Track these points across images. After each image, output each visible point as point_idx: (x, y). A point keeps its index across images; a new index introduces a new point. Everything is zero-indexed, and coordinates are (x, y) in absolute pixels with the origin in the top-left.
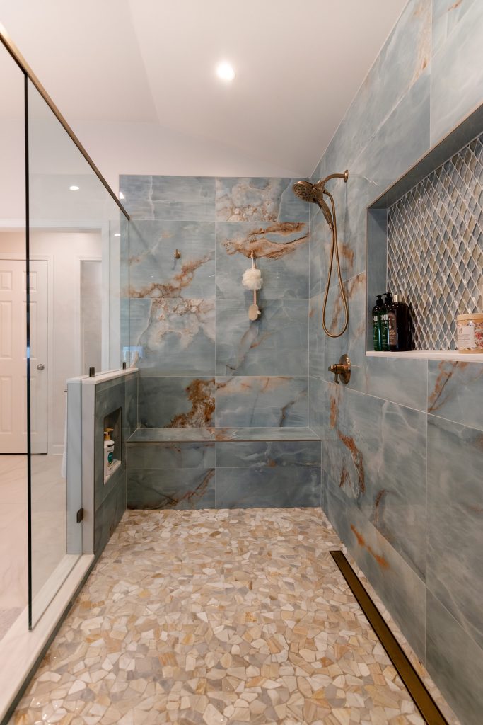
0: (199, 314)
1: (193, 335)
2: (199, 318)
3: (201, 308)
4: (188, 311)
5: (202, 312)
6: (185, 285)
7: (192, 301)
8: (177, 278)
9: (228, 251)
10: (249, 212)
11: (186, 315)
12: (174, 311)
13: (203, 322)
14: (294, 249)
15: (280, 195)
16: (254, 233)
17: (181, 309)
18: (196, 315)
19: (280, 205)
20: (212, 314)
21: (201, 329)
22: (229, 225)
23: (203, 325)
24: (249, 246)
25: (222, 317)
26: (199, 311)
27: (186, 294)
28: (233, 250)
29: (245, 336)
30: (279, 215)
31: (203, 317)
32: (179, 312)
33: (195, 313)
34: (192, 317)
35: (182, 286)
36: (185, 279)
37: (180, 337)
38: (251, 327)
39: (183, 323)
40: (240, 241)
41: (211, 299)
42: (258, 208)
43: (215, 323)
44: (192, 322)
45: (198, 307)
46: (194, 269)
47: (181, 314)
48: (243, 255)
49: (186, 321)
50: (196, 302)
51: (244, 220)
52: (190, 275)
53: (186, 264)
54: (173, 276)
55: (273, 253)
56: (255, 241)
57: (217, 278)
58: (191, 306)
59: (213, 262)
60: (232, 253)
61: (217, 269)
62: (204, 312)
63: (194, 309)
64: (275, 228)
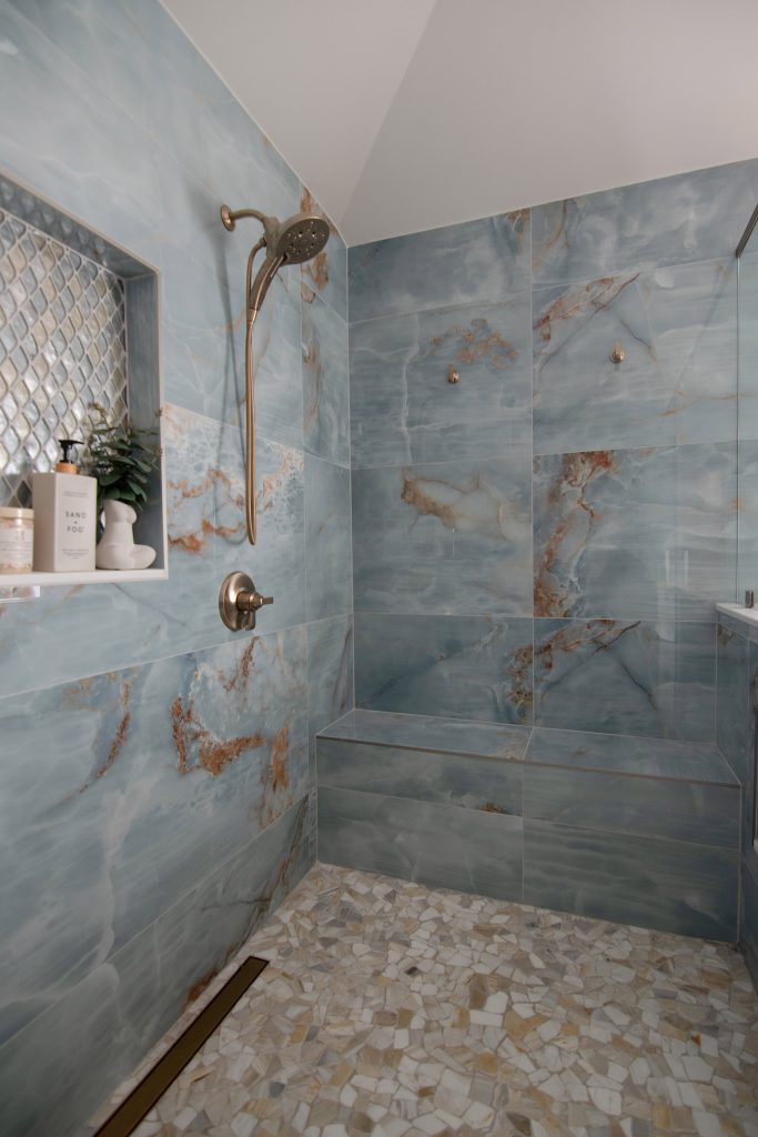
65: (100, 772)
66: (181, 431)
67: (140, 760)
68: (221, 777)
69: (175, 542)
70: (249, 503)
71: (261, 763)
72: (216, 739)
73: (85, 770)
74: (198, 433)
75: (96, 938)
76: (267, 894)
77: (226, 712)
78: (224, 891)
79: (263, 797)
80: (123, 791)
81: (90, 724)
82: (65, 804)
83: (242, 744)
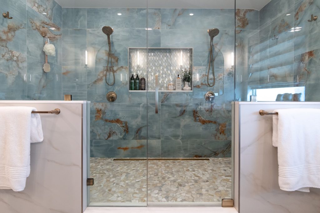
0: (18, 62)
1: (15, 76)
2: (18, 65)
3: (20, 58)
4: (11, 59)
5: (20, 62)
6: (10, 40)
7: (14, 52)
8: (5, 33)
9: (33, 27)
10: (42, 9)
11: (10, 62)
12: (3, 56)
13: (20, 68)
14: (57, 39)
15: (53, 9)
16: (43, 23)
17: (7, 56)
18: (17, 63)
19: (53, 14)
20: (25, 64)
21: (19, 73)
22: (33, 11)
23: (20, 71)
24: (42, 29)
25: (30, 68)
26: (18, 61)
27: (10, 46)
28: (35, 28)
29: (40, 81)
30: (53, 18)
31: (21, 65)
32: (6, 58)
33: (16, 61)
34: (14, 63)
35: (8, 40)
36: (10, 35)
37: (7, 77)
38: (43, 76)
39: (8, 67)
40: (38, 24)
41: (25, 55)
42: (45, 9)
43: (26, 70)
44: (14, 67)
45: (17, 57)
46: (15, 31)
47: (8, 60)
48: (39, 33)
49: (11, 66)
50: (16, 53)
51: (40, 12)
52: (13, 33)
53: (10, 24)
54: (2, 30)
55: (51, 37)
56: (44, 27)
57: (27, 41)
58: (13, 56)
59: (25, 30)
60: (34, 29)
61: (27, 36)
62: (21, 62)
63: (15, 58)
64: (51, 24)
65: (180, 115)
66: (196, 70)
67: (187, 116)
68: (204, 125)
69: (195, 86)
70: (214, 79)
71: (216, 127)
72: (203, 118)
73: (178, 114)
74: (201, 69)
75: (179, 136)
76: (217, 153)
77: (206, 115)
78: (204, 145)
79: (216, 134)
80: (184, 119)
81: (179, 109)
82: (175, 117)
83: (210, 122)
